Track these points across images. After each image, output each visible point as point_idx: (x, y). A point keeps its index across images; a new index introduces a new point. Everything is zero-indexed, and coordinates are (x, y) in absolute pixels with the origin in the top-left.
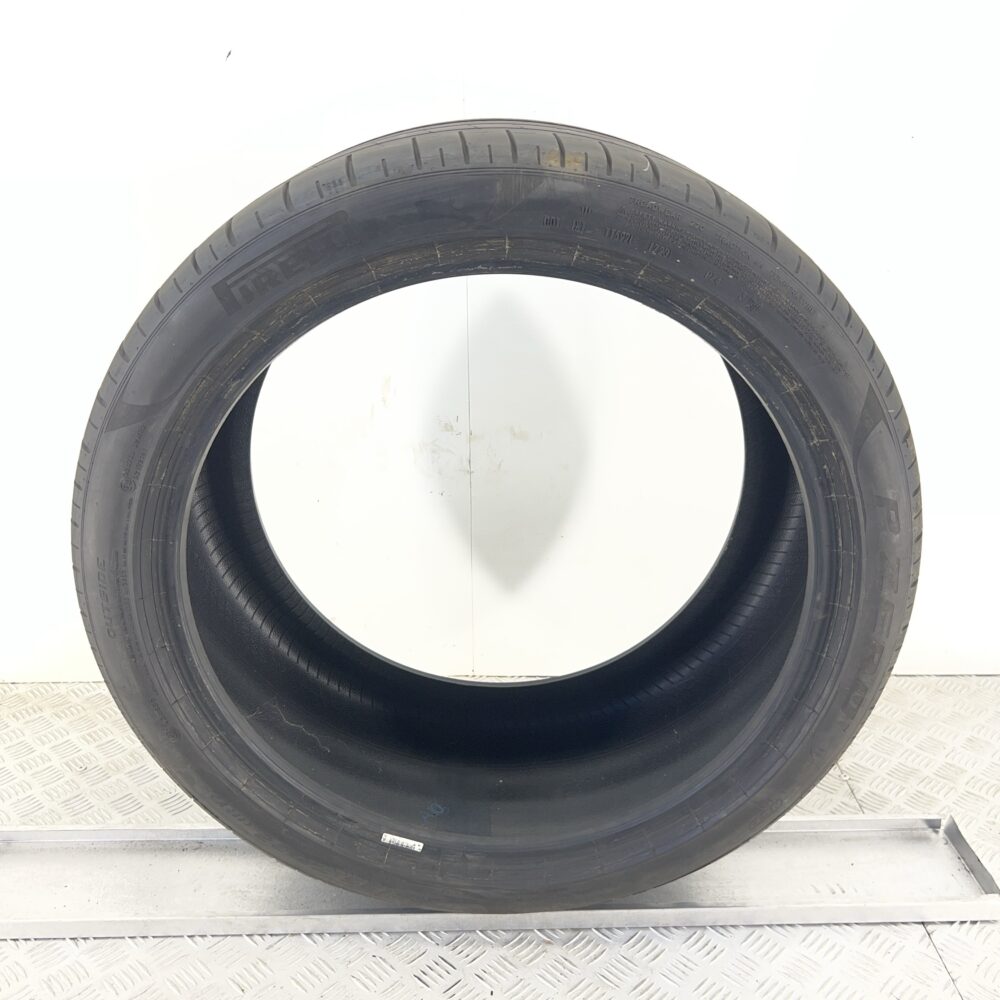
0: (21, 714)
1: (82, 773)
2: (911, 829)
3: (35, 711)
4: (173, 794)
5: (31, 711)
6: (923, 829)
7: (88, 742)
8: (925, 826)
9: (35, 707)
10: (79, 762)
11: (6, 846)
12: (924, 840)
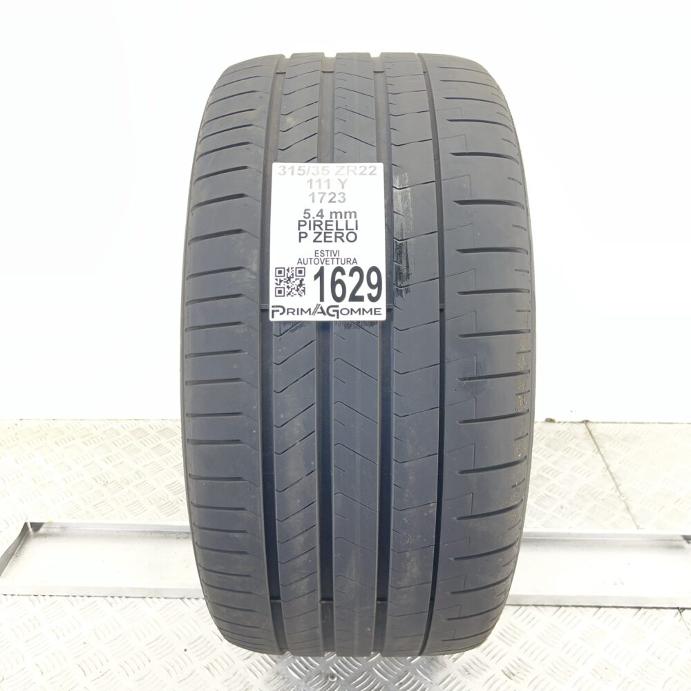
0: (61, 442)
1: (105, 485)
2: (671, 540)
3: (70, 440)
4: (167, 501)
5: (67, 440)
6: (680, 541)
7: (107, 463)
8: (682, 539)
9: (70, 437)
10: (102, 478)
11: (63, 532)
12: (679, 547)
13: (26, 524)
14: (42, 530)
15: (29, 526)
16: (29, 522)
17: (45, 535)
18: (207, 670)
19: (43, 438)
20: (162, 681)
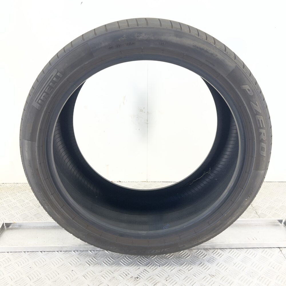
0: (20, 191)
1: (39, 207)
2: (274, 223)
5: (23, 191)
6: (278, 222)
10: (38, 205)
11: (20, 227)
12: (278, 225)
13: (3, 224)
14: (10, 227)
15: (5, 224)
16: (4, 223)
17: (12, 229)
18: (83, 278)
19: (12, 190)
20: (64, 282)
